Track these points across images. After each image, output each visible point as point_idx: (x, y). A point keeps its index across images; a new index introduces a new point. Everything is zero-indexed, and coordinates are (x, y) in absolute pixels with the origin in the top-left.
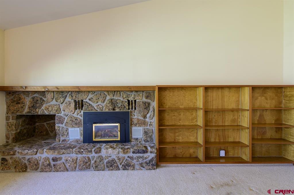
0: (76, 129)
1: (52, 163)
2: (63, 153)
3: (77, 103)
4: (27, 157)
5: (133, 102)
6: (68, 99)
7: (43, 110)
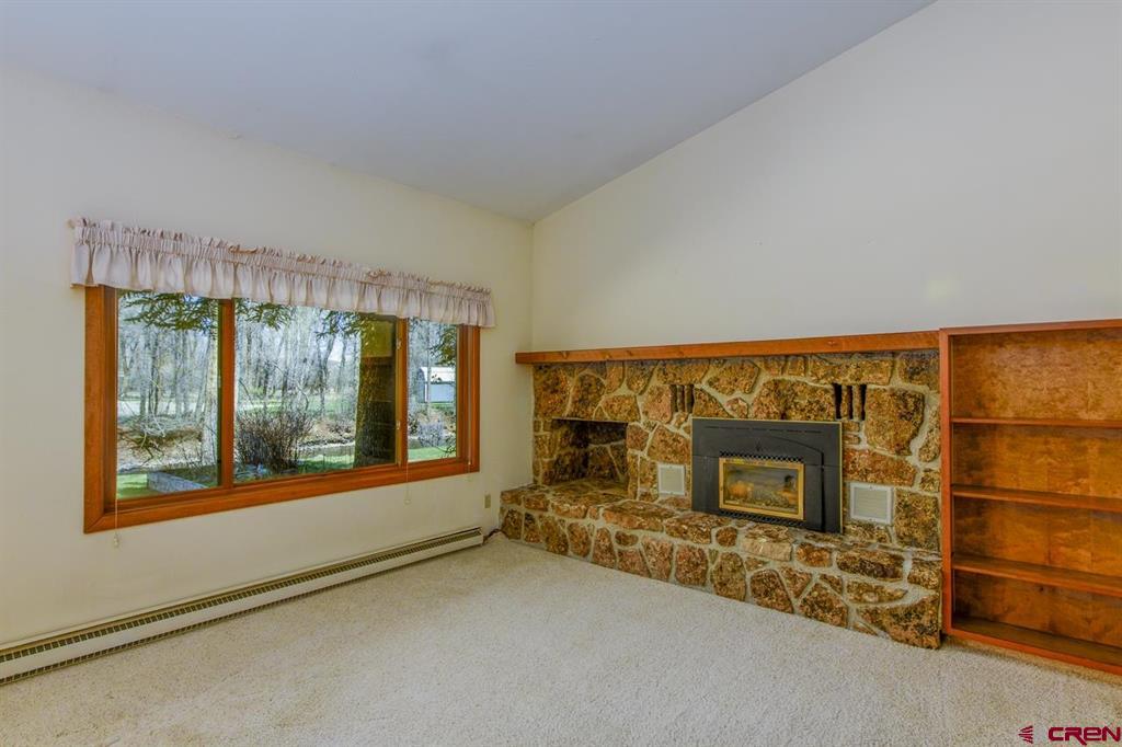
0: (675, 467)
1: (617, 547)
2: (640, 527)
4: (569, 521)
5: (855, 390)
6: (655, 382)
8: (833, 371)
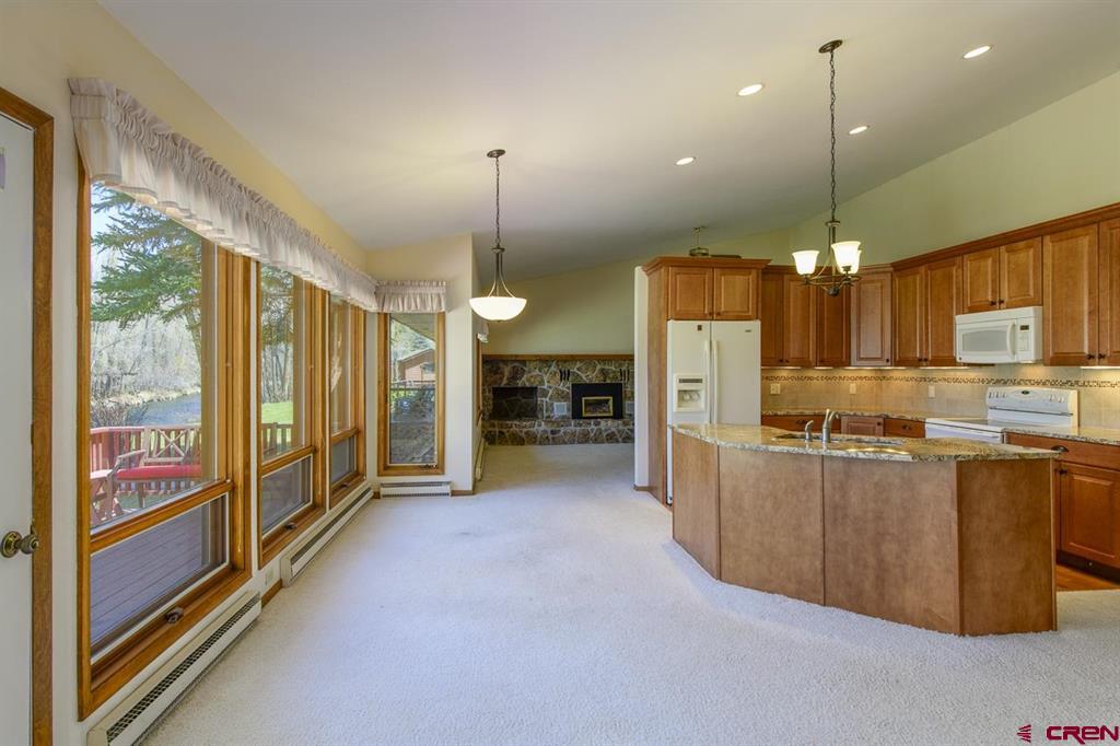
0: (562, 403)
1: (550, 436)
2: (562, 426)
3: (563, 374)
4: (525, 430)
5: (626, 372)
6: (553, 368)
7: (524, 381)
8: (620, 365)
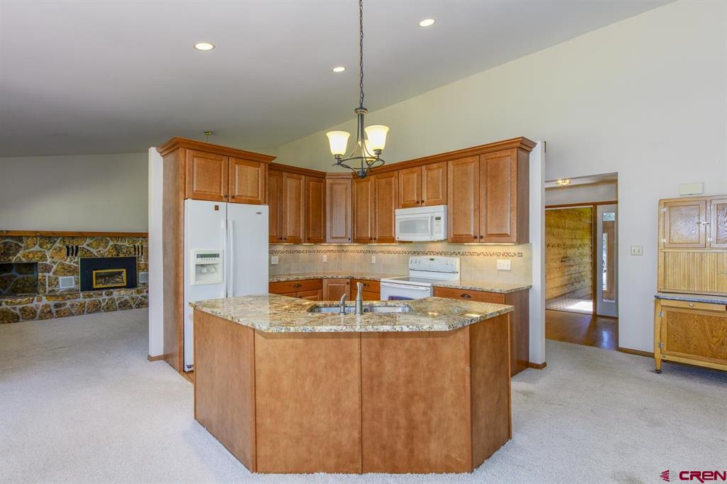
0: (69, 277)
1: (54, 310)
2: (69, 299)
3: (71, 249)
4: (20, 306)
5: (140, 247)
6: (58, 245)
7: (19, 257)
8: (134, 242)
